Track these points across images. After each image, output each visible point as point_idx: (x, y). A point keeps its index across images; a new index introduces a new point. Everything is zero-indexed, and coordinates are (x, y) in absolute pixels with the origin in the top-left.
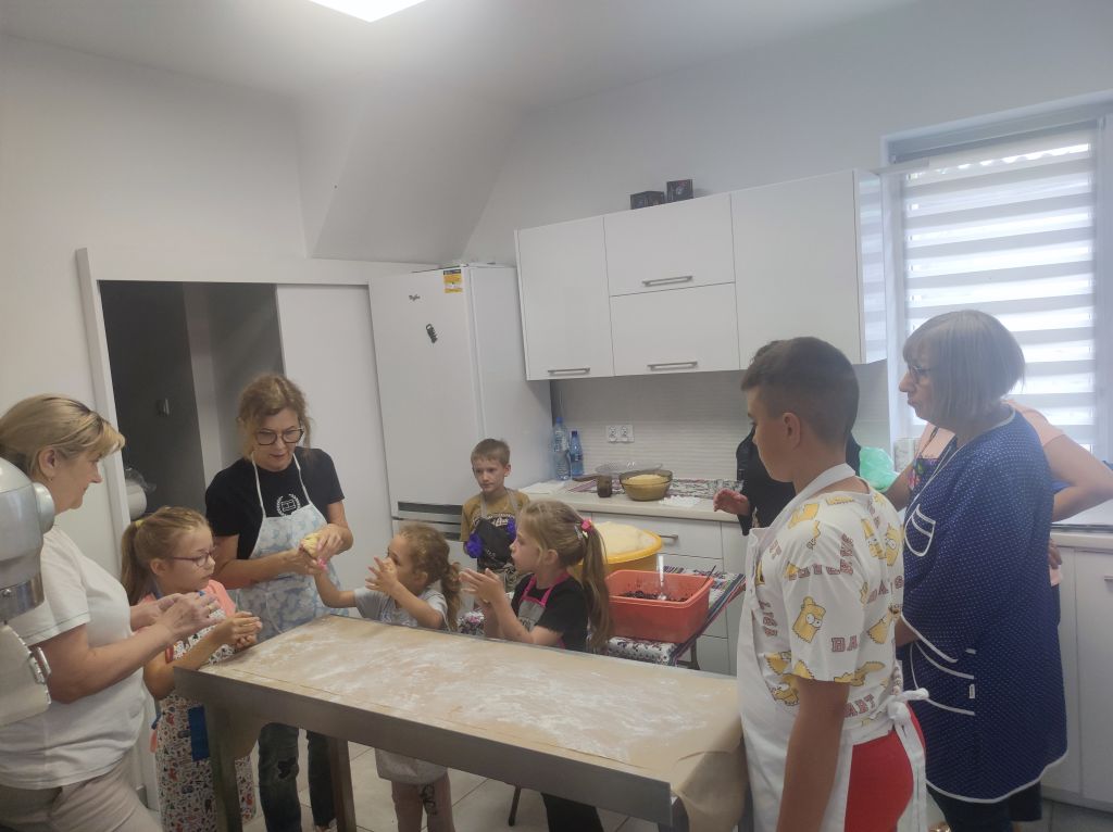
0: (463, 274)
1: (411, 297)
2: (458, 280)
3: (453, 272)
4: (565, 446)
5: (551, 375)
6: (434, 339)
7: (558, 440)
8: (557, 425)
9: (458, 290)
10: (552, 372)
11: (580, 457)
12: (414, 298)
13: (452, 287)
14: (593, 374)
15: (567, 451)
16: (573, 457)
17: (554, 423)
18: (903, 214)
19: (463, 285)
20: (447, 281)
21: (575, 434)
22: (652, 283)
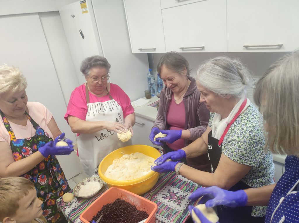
0: (87, 3)
1: (72, 16)
2: (86, 6)
3: (83, 2)
6: (83, 37)
9: (86, 12)
10: (141, 49)
12: (73, 17)
13: (84, 10)
14: (157, 51)
19: (88, 9)
20: (82, 7)
22: (180, 0)
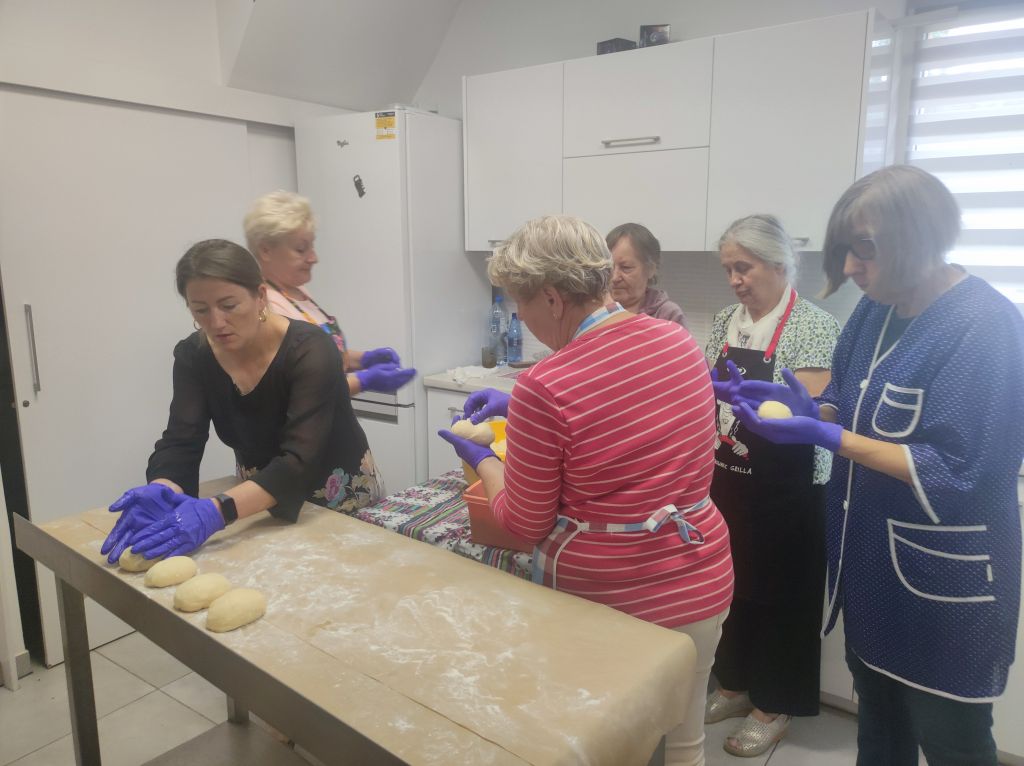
0: (397, 118)
2: (391, 125)
3: (386, 114)
6: (361, 193)
7: (496, 321)
8: (496, 304)
9: (390, 136)
10: (492, 242)
12: (342, 144)
13: (385, 132)
15: (505, 334)
17: (494, 302)
18: (914, 82)
19: (396, 130)
20: (379, 125)
22: (613, 144)
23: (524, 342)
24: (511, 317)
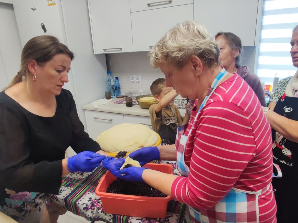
4: (112, 83)
5: (105, 51)
6: (45, 31)
7: (109, 81)
11: (119, 88)
12: (34, 9)
13: (51, 2)
14: (123, 51)
15: (113, 86)
16: (116, 88)
19: (56, 1)
21: (117, 78)
22: (151, 5)
23: (121, 88)
24: (115, 79)
